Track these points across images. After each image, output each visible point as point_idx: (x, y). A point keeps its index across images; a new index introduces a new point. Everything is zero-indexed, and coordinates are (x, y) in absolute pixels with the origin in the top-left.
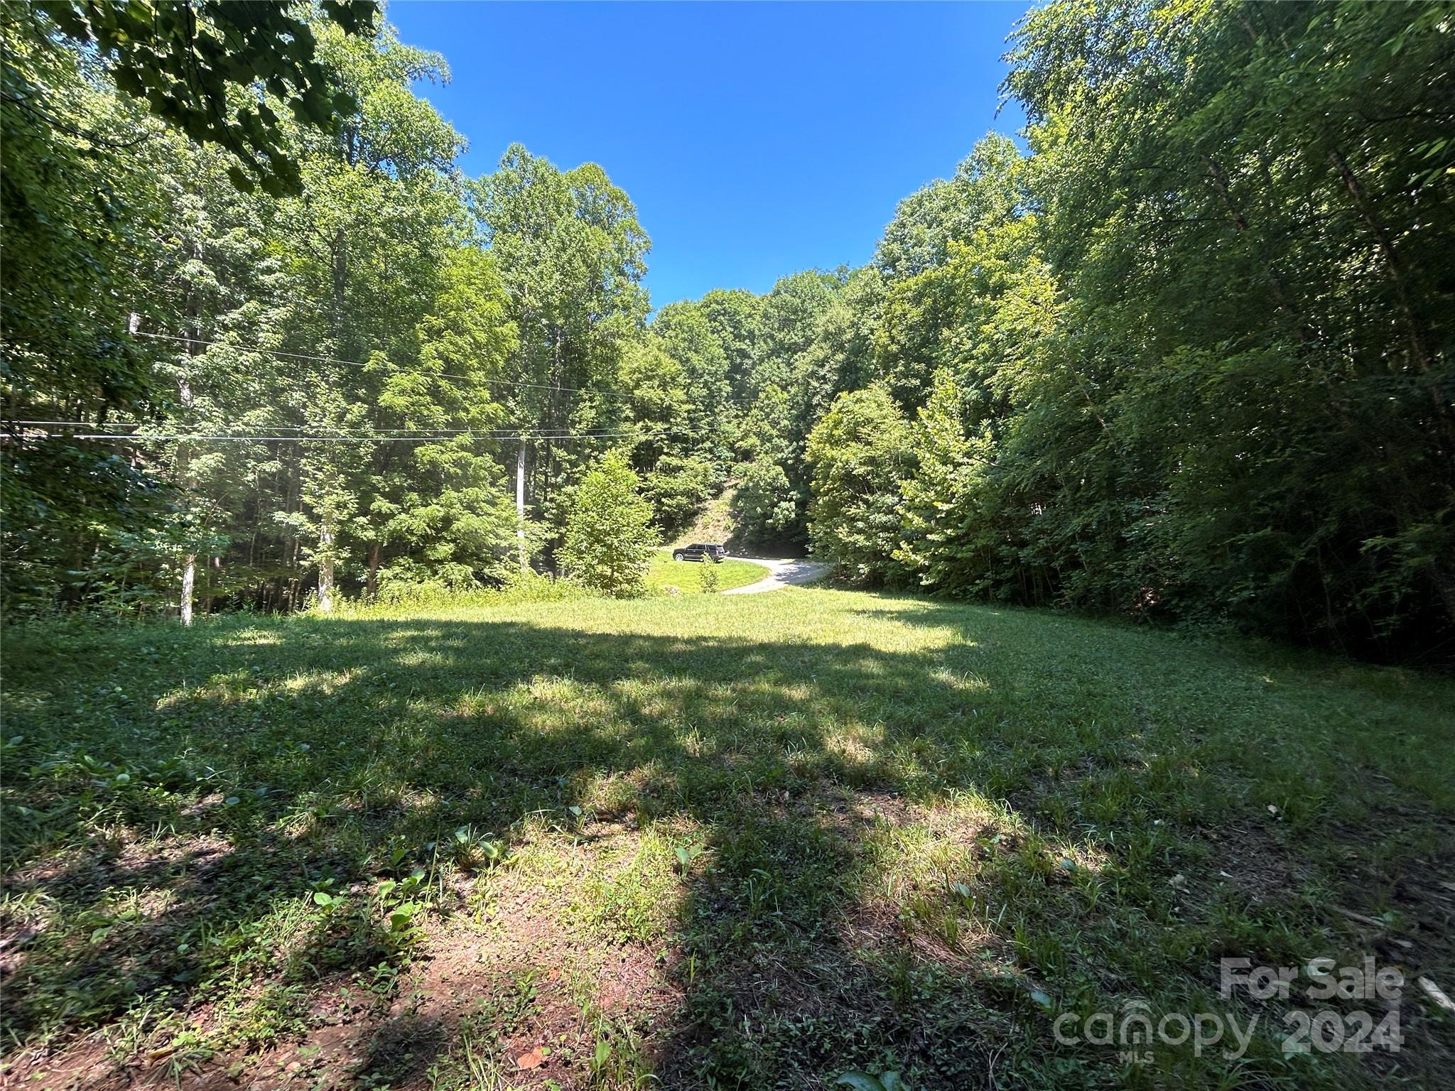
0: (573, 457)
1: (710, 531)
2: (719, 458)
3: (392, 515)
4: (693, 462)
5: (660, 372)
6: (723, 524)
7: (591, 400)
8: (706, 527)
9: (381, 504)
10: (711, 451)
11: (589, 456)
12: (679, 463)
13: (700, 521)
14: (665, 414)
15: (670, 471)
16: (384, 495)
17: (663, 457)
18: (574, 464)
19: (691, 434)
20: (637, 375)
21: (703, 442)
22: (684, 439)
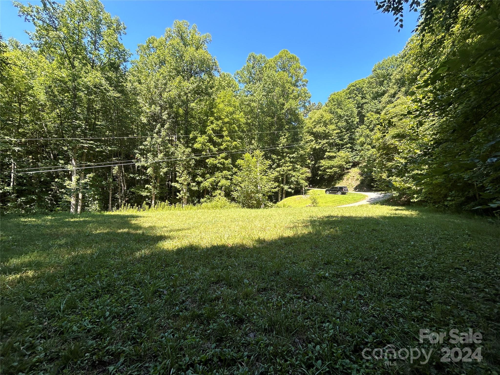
0: (279, 157)
1: (350, 181)
2: (356, 150)
3: (202, 182)
4: (342, 153)
5: (323, 120)
6: (356, 178)
7: (285, 135)
8: (348, 180)
9: (199, 179)
10: (351, 148)
11: (286, 156)
12: (334, 154)
13: (345, 177)
14: (326, 136)
15: (330, 158)
16: (200, 176)
17: (327, 153)
18: (280, 160)
19: (340, 142)
20: (314, 123)
21: (347, 144)
22: (337, 145)
